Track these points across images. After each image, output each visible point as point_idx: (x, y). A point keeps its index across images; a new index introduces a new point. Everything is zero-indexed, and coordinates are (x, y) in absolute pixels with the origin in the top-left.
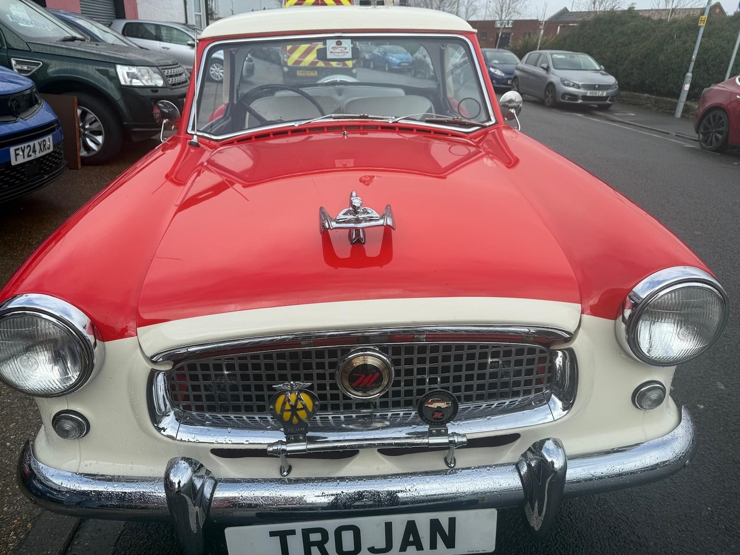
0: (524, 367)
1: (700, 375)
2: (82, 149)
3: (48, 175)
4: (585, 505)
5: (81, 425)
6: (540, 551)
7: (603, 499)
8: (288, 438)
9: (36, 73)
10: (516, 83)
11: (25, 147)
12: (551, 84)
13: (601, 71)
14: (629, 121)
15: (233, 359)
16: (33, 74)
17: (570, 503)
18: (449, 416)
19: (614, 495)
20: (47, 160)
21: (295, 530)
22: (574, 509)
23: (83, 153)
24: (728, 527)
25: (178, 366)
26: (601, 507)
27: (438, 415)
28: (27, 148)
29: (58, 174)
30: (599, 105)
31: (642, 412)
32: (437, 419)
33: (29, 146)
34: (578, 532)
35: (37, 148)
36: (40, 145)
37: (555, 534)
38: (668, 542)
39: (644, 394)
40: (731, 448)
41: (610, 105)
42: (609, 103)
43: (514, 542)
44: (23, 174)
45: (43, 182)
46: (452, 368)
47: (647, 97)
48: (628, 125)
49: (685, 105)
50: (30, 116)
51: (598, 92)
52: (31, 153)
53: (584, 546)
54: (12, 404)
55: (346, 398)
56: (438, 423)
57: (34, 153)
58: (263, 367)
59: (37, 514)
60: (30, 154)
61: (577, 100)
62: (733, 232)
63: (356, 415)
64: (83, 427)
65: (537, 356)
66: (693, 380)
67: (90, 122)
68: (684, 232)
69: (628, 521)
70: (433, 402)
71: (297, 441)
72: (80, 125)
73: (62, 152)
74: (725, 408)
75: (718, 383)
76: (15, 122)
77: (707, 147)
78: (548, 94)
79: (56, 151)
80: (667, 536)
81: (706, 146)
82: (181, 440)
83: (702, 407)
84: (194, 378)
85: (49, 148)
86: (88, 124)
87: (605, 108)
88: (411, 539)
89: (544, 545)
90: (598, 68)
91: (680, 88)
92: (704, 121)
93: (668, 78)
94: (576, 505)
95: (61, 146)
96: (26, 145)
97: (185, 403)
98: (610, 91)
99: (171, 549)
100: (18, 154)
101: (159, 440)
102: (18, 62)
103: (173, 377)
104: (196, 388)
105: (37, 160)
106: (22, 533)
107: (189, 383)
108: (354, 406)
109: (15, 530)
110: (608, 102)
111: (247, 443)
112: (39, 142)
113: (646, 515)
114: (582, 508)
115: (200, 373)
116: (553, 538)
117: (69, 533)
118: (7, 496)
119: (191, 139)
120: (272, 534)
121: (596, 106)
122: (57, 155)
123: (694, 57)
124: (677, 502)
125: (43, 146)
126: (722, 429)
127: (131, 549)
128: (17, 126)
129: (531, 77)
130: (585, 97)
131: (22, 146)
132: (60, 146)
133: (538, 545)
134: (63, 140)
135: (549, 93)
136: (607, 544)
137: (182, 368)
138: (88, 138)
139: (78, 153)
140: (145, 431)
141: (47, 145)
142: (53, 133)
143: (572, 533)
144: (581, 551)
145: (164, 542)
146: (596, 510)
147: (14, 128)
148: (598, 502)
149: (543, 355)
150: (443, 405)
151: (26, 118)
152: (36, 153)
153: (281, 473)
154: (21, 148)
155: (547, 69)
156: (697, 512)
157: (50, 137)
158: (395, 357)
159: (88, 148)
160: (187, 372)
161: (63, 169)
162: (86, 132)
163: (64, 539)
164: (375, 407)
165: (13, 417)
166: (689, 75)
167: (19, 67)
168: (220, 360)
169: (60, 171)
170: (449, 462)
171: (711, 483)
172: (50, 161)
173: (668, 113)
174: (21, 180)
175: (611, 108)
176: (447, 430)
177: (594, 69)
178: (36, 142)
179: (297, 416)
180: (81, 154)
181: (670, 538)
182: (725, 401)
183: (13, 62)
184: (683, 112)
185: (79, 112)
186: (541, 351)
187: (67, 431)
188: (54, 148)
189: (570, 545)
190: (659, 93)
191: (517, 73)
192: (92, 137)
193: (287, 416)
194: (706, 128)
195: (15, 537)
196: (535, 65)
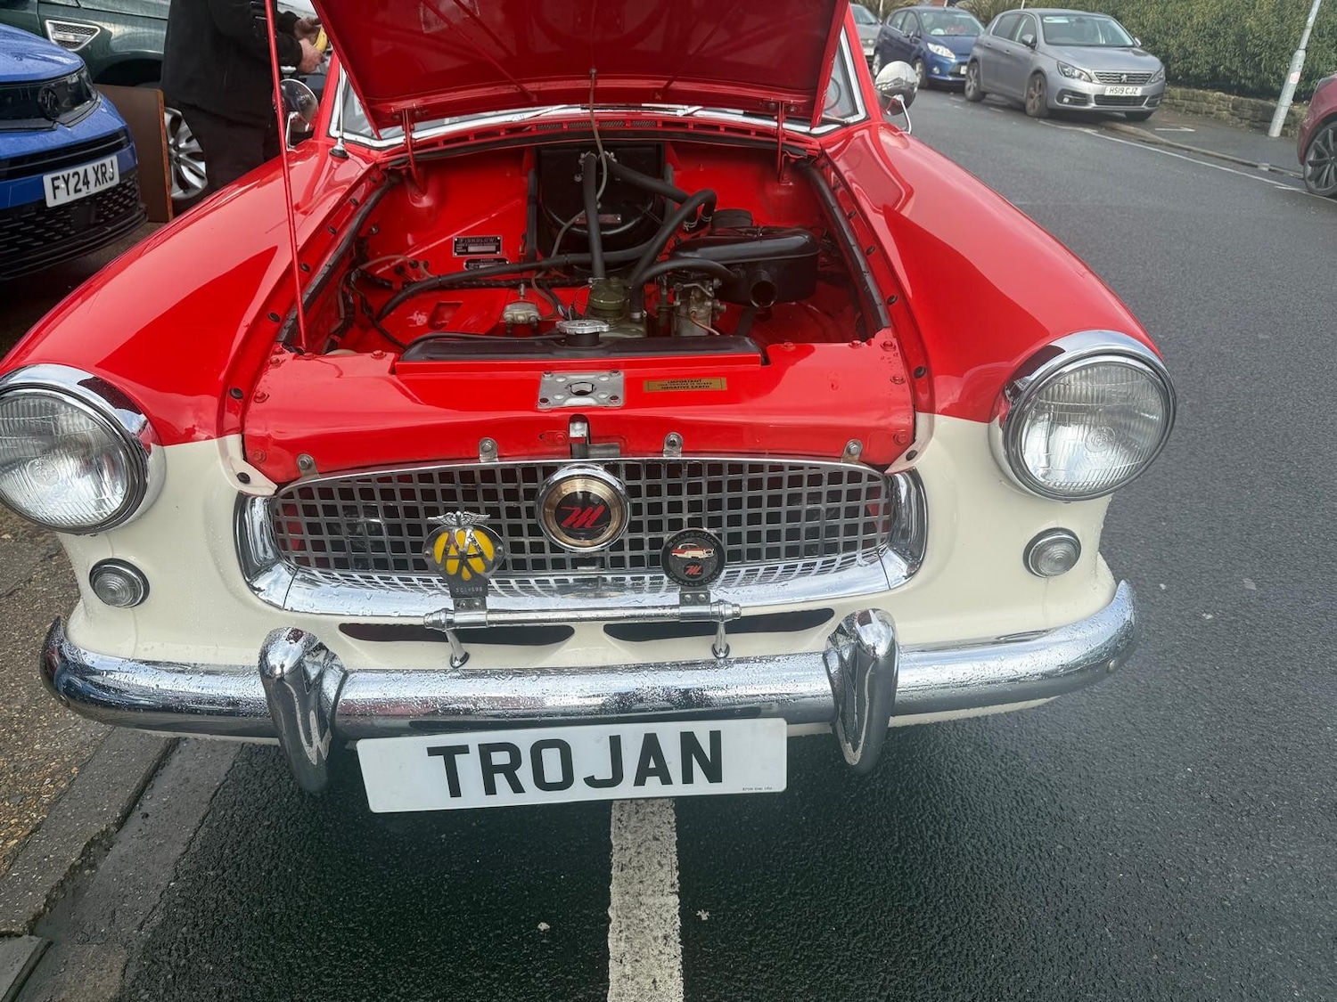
0: (843, 504)
1: (1216, 567)
2: (175, 186)
3: (114, 227)
4: (981, 759)
5: (134, 582)
6: (894, 825)
7: (1012, 751)
8: (457, 605)
9: (90, 46)
10: (976, 71)
11: (69, 175)
12: (1039, 72)
13: (1134, 49)
14: (1181, 143)
15: (369, 480)
16: (86, 48)
17: (956, 757)
18: (711, 571)
19: (1033, 745)
20: (109, 199)
21: (467, 746)
22: (961, 766)
23: (177, 193)
24: (1215, 796)
25: (284, 490)
26: (1006, 764)
27: (693, 570)
28: (73, 176)
29: (129, 226)
30: (1126, 113)
31: (1043, 580)
32: (692, 576)
33: (77, 173)
34: (962, 798)
35: (92, 177)
36: (96, 174)
37: (923, 800)
38: (1109, 816)
39: (1042, 550)
40: (1246, 681)
41: (1148, 114)
42: (1147, 108)
43: (853, 809)
44: (67, 222)
45: (104, 239)
46: (725, 503)
47: (1221, 99)
48: (1180, 151)
49: (1290, 113)
50: (77, 121)
51: (1125, 88)
52: (80, 185)
53: (967, 819)
54: (50, 594)
55: (555, 548)
56: (694, 583)
57: (86, 187)
58: (418, 495)
59: (88, 755)
60: (78, 188)
61: (1086, 103)
62: (1329, 335)
63: (573, 577)
64: (139, 588)
65: (864, 485)
66: (1203, 575)
67: (187, 137)
68: (1239, 334)
69: (1048, 785)
70: (685, 549)
71: (470, 608)
72: (171, 142)
73: (137, 187)
74: (1251, 620)
75: (1246, 581)
76: (52, 129)
77: (1320, 189)
78: (1033, 93)
79: (125, 184)
80: (1109, 808)
81: (1318, 187)
82: (292, 610)
83: (1209, 617)
84: (310, 510)
85: (111, 179)
86: (184, 140)
87: (1139, 118)
88: (652, 765)
89: (902, 816)
90: (1130, 43)
91: (1282, 81)
92: (1318, 141)
93: (1261, 60)
94: (965, 759)
95: (134, 175)
96: (71, 171)
97: (299, 554)
98: (1148, 86)
99: (299, 809)
100: (58, 187)
101: (258, 610)
102: (58, 28)
103: (277, 510)
104: (314, 528)
105: (92, 198)
106: (62, 782)
107: (304, 520)
108: (569, 563)
109: (52, 775)
110: (1144, 107)
111: (397, 614)
112: (94, 168)
113: (1080, 776)
114: (975, 764)
115: (318, 502)
116: (918, 807)
117: (138, 782)
118: (39, 727)
119: (333, 146)
120: (432, 751)
121: (1124, 115)
122: (127, 191)
123: (1311, 20)
124: (1136, 759)
125: (102, 175)
126: (1237, 650)
127: (235, 808)
128: (55, 138)
129: (1004, 60)
130: (1101, 99)
131: (65, 173)
132: (131, 177)
133: (892, 816)
134: (136, 166)
135: (1035, 90)
136: (1007, 817)
137: (290, 495)
138: (185, 165)
139: (168, 193)
140: (234, 593)
141: (108, 172)
142: (117, 153)
143: (951, 799)
144: (962, 826)
145: (288, 799)
146: (999, 768)
147: (50, 141)
148: (1003, 756)
149: (874, 484)
150: (701, 554)
151: (70, 124)
152: (90, 186)
153: (452, 663)
154: (63, 177)
155: (1032, 46)
156: (1167, 774)
157: (114, 158)
158: (630, 483)
159: (184, 184)
160: (297, 501)
161: (139, 217)
162: (181, 156)
163: (130, 792)
164: (603, 566)
165: (51, 613)
166: (1300, 55)
167: (60, 36)
168: (349, 481)
169: (132, 221)
170: (718, 650)
171: (1201, 732)
172: (115, 202)
173: (1257, 128)
174: (65, 235)
175: (1151, 118)
176: (708, 595)
177: (1123, 44)
178: (89, 167)
179: (469, 567)
180: (174, 195)
181: (1113, 811)
182: (1253, 609)
183: (49, 28)
184: (1284, 125)
185: (168, 118)
186: (871, 478)
187: (113, 592)
188: (121, 181)
189: (945, 816)
190: (1242, 91)
191: (978, 52)
192: (191, 164)
193: (452, 566)
194: (1320, 155)
195: (52, 786)
196: (1011, 37)
